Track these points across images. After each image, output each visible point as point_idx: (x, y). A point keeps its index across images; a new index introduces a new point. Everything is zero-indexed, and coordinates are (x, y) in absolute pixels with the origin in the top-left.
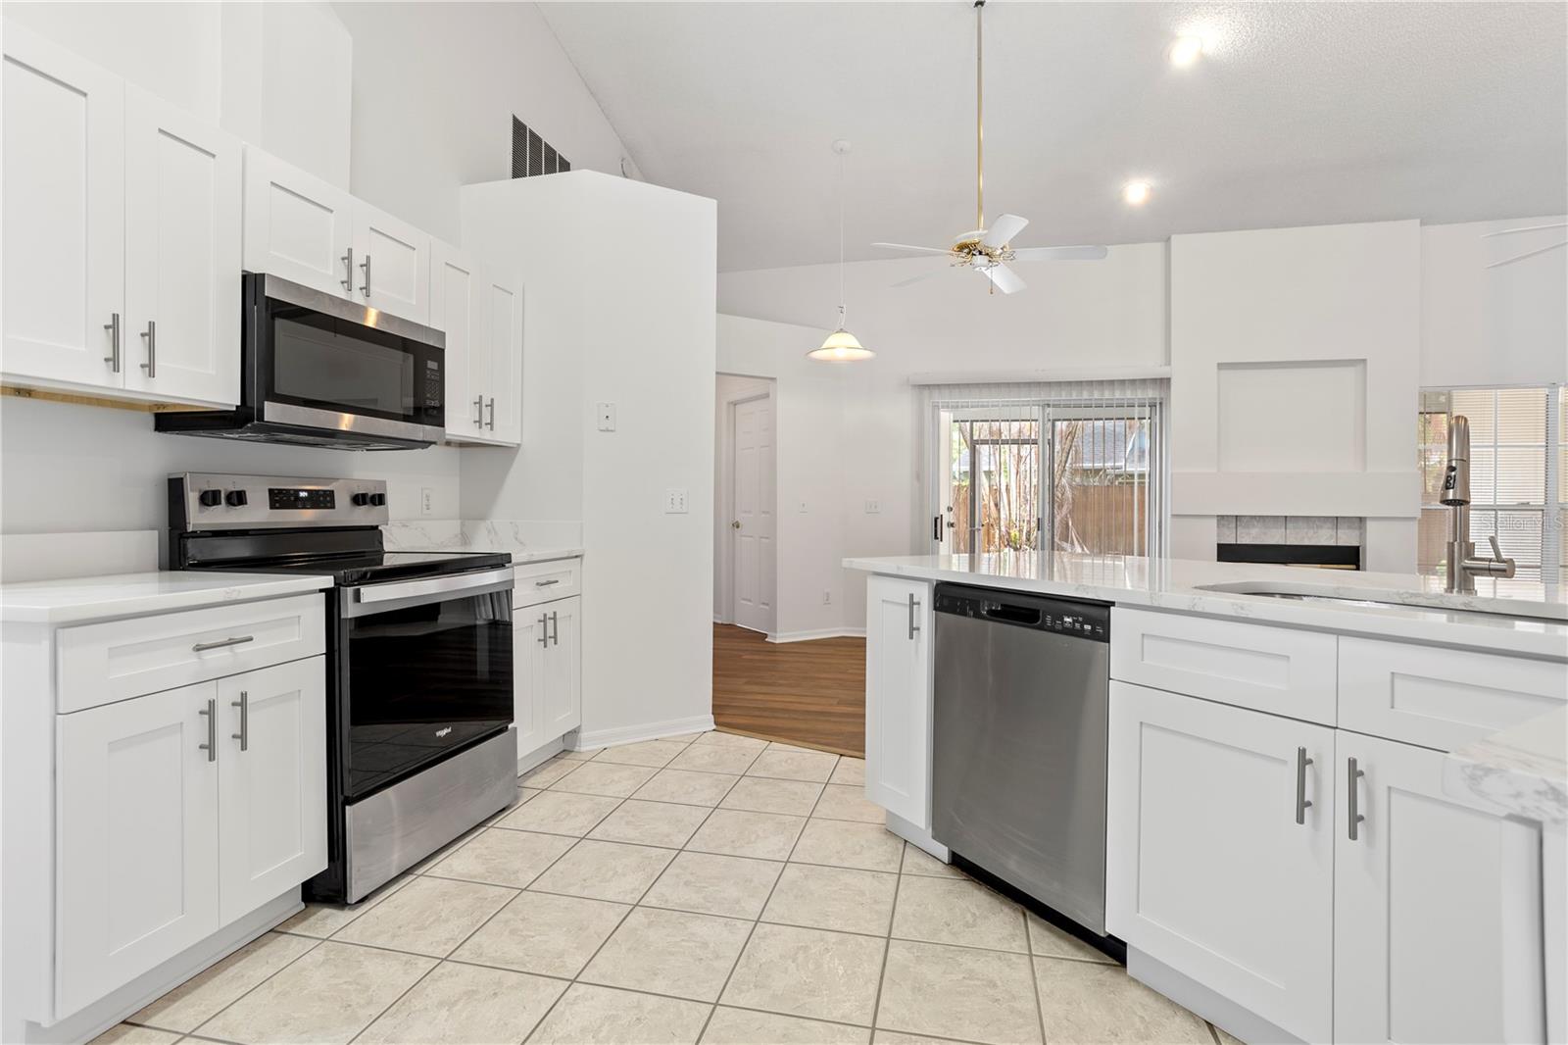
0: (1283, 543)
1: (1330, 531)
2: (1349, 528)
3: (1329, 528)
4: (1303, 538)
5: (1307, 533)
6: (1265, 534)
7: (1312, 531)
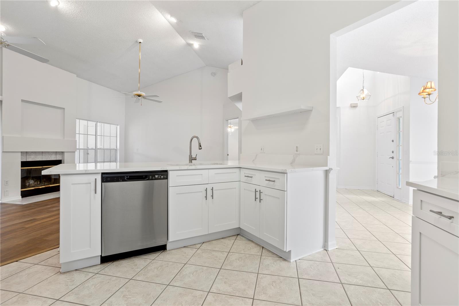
0: (42, 160)
1: (55, 156)
2: (59, 155)
3: (54, 155)
4: (47, 158)
5: (48, 157)
6: (36, 157)
7: (50, 156)
